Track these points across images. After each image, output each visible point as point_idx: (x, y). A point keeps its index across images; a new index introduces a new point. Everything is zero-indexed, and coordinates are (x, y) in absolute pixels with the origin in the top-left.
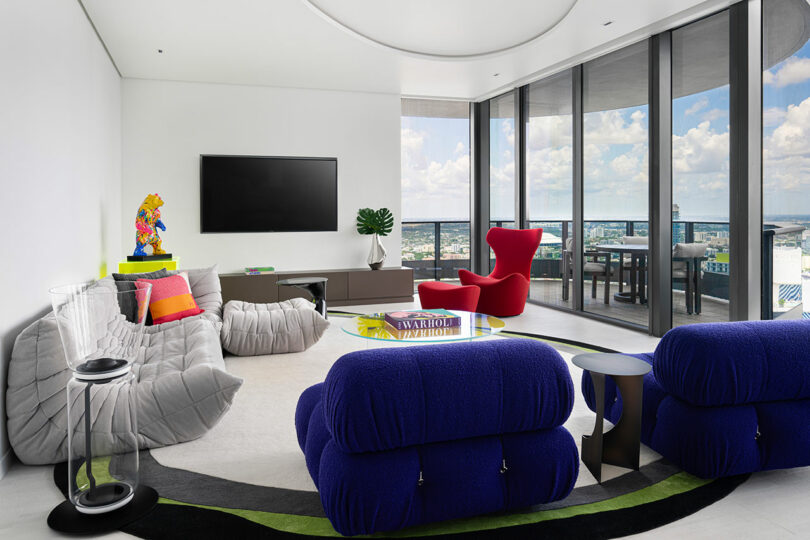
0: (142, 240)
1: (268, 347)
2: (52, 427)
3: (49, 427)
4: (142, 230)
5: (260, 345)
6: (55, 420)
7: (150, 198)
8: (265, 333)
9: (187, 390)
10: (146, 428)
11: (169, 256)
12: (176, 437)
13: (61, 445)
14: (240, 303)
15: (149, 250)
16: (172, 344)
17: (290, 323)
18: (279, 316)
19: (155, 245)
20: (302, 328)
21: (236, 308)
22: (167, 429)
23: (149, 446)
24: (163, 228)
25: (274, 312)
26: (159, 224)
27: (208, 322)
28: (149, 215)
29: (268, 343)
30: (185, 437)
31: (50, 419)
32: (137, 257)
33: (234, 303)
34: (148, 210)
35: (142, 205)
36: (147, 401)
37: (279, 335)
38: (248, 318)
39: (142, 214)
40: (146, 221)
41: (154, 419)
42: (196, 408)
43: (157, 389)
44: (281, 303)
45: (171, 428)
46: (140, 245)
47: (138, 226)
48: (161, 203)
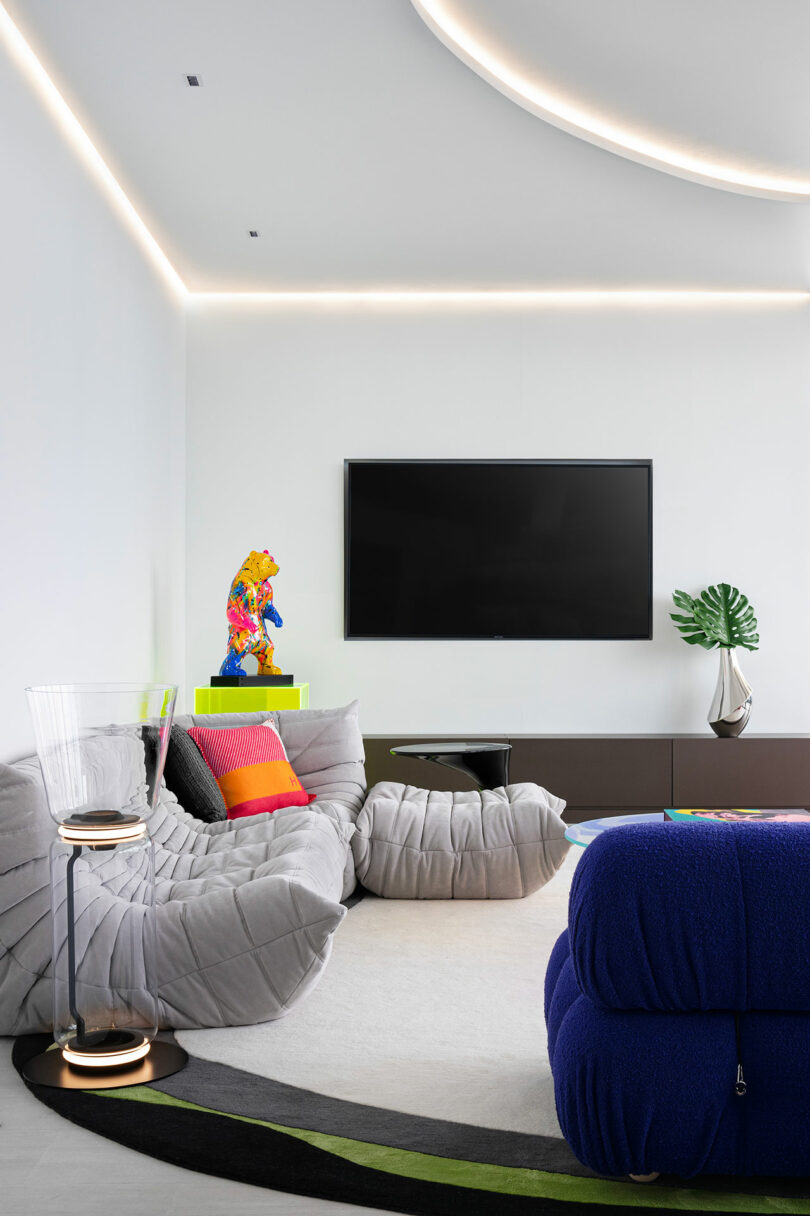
0: (237, 645)
1: (443, 881)
2: (12, 964)
3: (9, 964)
4: (240, 623)
5: (427, 875)
6: (17, 952)
7: (253, 560)
8: (436, 848)
9: (243, 921)
10: (168, 986)
11: (288, 680)
12: (222, 1012)
13: (25, 1000)
14: (400, 787)
15: (249, 664)
16: (244, 852)
17: (490, 831)
18: (469, 813)
19: (262, 655)
20: (517, 842)
21: (391, 797)
22: (203, 991)
23: (173, 1022)
24: (278, 622)
25: (460, 807)
26: (269, 613)
27: (323, 818)
28: (253, 592)
29: (444, 872)
30: (239, 1015)
31: (10, 950)
32: (229, 677)
33: (385, 787)
34: (250, 584)
35: (238, 575)
36: (171, 933)
37: (467, 855)
38: (404, 814)
39: (239, 590)
40: (247, 605)
41: (183, 971)
42: (257, 958)
43: (189, 914)
44: (486, 793)
45: (213, 996)
46: (235, 655)
47: (232, 616)
48: (275, 571)
